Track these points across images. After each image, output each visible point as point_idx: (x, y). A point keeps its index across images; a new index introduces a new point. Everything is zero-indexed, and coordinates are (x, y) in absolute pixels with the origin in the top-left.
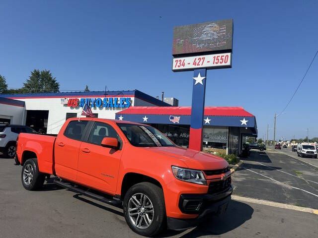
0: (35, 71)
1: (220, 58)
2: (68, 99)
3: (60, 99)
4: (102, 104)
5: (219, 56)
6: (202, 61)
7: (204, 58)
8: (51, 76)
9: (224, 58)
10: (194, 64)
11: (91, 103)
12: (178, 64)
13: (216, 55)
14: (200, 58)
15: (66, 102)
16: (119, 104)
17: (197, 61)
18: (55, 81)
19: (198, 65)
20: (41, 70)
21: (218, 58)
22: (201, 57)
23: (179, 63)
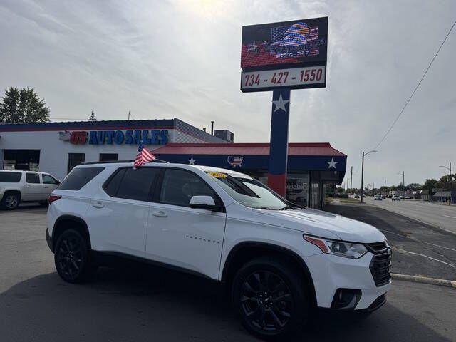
0: (12, 89)
1: (310, 73)
2: (71, 132)
3: (57, 132)
4: (123, 139)
5: (309, 71)
6: (284, 77)
7: (288, 73)
8: (37, 98)
9: (316, 73)
10: (272, 81)
11: (106, 138)
12: (250, 81)
13: (305, 69)
14: (282, 73)
15: (68, 136)
16: (151, 140)
17: (278, 77)
18: (42, 105)
19: (279, 82)
20: (20, 88)
21: (308, 73)
22: (283, 71)
23: (250, 79)
